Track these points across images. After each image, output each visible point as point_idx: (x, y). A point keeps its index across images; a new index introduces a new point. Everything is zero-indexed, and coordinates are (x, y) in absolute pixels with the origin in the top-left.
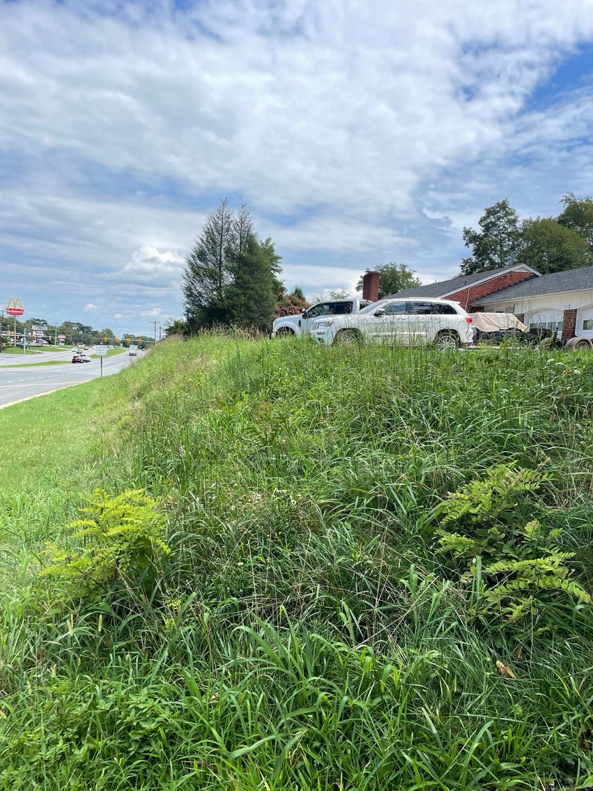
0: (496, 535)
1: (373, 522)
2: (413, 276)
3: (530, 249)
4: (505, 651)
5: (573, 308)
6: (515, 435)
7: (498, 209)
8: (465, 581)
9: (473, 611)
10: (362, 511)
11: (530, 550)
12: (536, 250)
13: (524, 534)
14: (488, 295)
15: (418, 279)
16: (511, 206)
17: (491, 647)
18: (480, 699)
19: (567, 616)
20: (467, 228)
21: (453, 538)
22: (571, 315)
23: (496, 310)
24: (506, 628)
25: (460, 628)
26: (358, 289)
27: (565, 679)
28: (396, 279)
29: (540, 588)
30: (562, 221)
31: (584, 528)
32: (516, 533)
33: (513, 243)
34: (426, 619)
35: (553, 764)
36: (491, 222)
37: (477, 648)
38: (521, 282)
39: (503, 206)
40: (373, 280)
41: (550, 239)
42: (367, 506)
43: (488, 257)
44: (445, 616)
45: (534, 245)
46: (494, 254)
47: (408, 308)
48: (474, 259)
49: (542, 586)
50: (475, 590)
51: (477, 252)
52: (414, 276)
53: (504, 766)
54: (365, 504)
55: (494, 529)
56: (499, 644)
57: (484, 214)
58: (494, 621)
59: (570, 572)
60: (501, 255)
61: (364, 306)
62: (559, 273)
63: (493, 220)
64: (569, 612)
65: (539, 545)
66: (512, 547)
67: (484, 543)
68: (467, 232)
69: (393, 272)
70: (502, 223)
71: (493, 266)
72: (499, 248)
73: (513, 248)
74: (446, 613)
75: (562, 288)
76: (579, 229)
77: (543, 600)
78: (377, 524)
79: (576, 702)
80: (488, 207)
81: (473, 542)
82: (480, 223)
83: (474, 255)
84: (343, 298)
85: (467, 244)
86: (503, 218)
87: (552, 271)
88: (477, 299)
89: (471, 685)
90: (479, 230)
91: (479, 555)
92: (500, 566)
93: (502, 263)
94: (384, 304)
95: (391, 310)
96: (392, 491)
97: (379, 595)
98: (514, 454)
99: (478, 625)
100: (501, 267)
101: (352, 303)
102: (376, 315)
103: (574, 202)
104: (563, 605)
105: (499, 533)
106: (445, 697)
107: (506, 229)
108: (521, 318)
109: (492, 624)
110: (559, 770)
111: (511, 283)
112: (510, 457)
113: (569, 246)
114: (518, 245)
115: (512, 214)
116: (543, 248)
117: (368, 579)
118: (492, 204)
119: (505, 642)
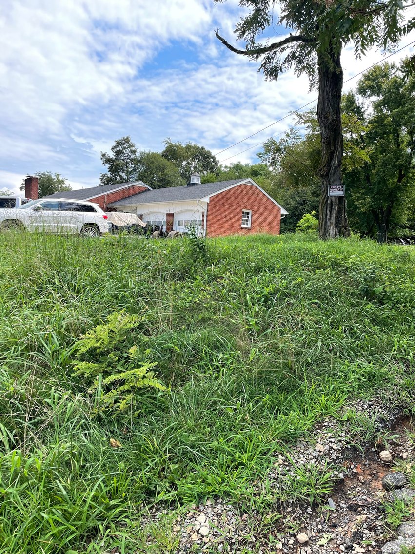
0: (112, 359)
1: (25, 363)
2: (65, 182)
3: (146, 171)
4: (116, 432)
5: (171, 212)
6: (126, 293)
7: (124, 142)
8: (91, 392)
9: (95, 410)
10: (17, 356)
11: (133, 365)
12: (149, 173)
13: (130, 356)
14: (119, 200)
15: (69, 185)
16: (132, 141)
17: (107, 431)
18: (98, 465)
19: (154, 401)
20: (104, 152)
21: (83, 365)
22: (170, 217)
23: (125, 211)
24: (118, 417)
25: (87, 423)
26: (21, 189)
27: (150, 440)
28: (51, 185)
29: (138, 387)
30: (164, 155)
31: (165, 347)
32: (125, 355)
33: (135, 166)
34: (63, 422)
35: (142, 493)
36: (119, 150)
37: (98, 434)
38: (140, 193)
39: (127, 140)
40: (33, 183)
41: (157, 166)
42: (21, 351)
43: (119, 174)
44: (77, 418)
45: (148, 169)
46: (123, 173)
47: (61, 206)
48: (109, 175)
49: (138, 385)
50: (97, 396)
51: (111, 170)
52: (67, 183)
53: (112, 503)
54: (19, 350)
55: (111, 355)
56: (112, 428)
57: (115, 144)
58: (109, 414)
59: (155, 374)
60: (127, 173)
61: (25, 203)
62: (163, 189)
63: (121, 149)
64: (155, 398)
65: (139, 361)
66: (123, 365)
67: (104, 365)
68: (104, 155)
69: (49, 179)
70: (127, 152)
71: (122, 181)
72: (125, 169)
73: (134, 170)
74: (77, 416)
75: (164, 199)
76: (174, 161)
77: (141, 395)
78: (29, 364)
79: (156, 452)
80: (117, 140)
81: (97, 365)
82: (112, 149)
83: (109, 171)
84: (9, 195)
85: (104, 163)
86: (127, 149)
87: (160, 187)
88: (112, 203)
89: (93, 457)
90: (112, 155)
91: (101, 373)
92: (113, 378)
93: (128, 179)
94: (42, 202)
95: (47, 207)
96: (41, 338)
97: (29, 414)
98: (125, 306)
99: (99, 419)
100: (128, 182)
101: (15, 199)
102: (34, 210)
103: (171, 144)
104: (151, 396)
105: (114, 357)
106: (74, 470)
107: (130, 156)
108: (141, 217)
109: (107, 416)
110: (146, 495)
111: (134, 193)
112: (122, 308)
113: (169, 172)
114: (138, 168)
115: (133, 146)
116: (153, 171)
117: (21, 404)
118: (119, 138)
119: (116, 426)
